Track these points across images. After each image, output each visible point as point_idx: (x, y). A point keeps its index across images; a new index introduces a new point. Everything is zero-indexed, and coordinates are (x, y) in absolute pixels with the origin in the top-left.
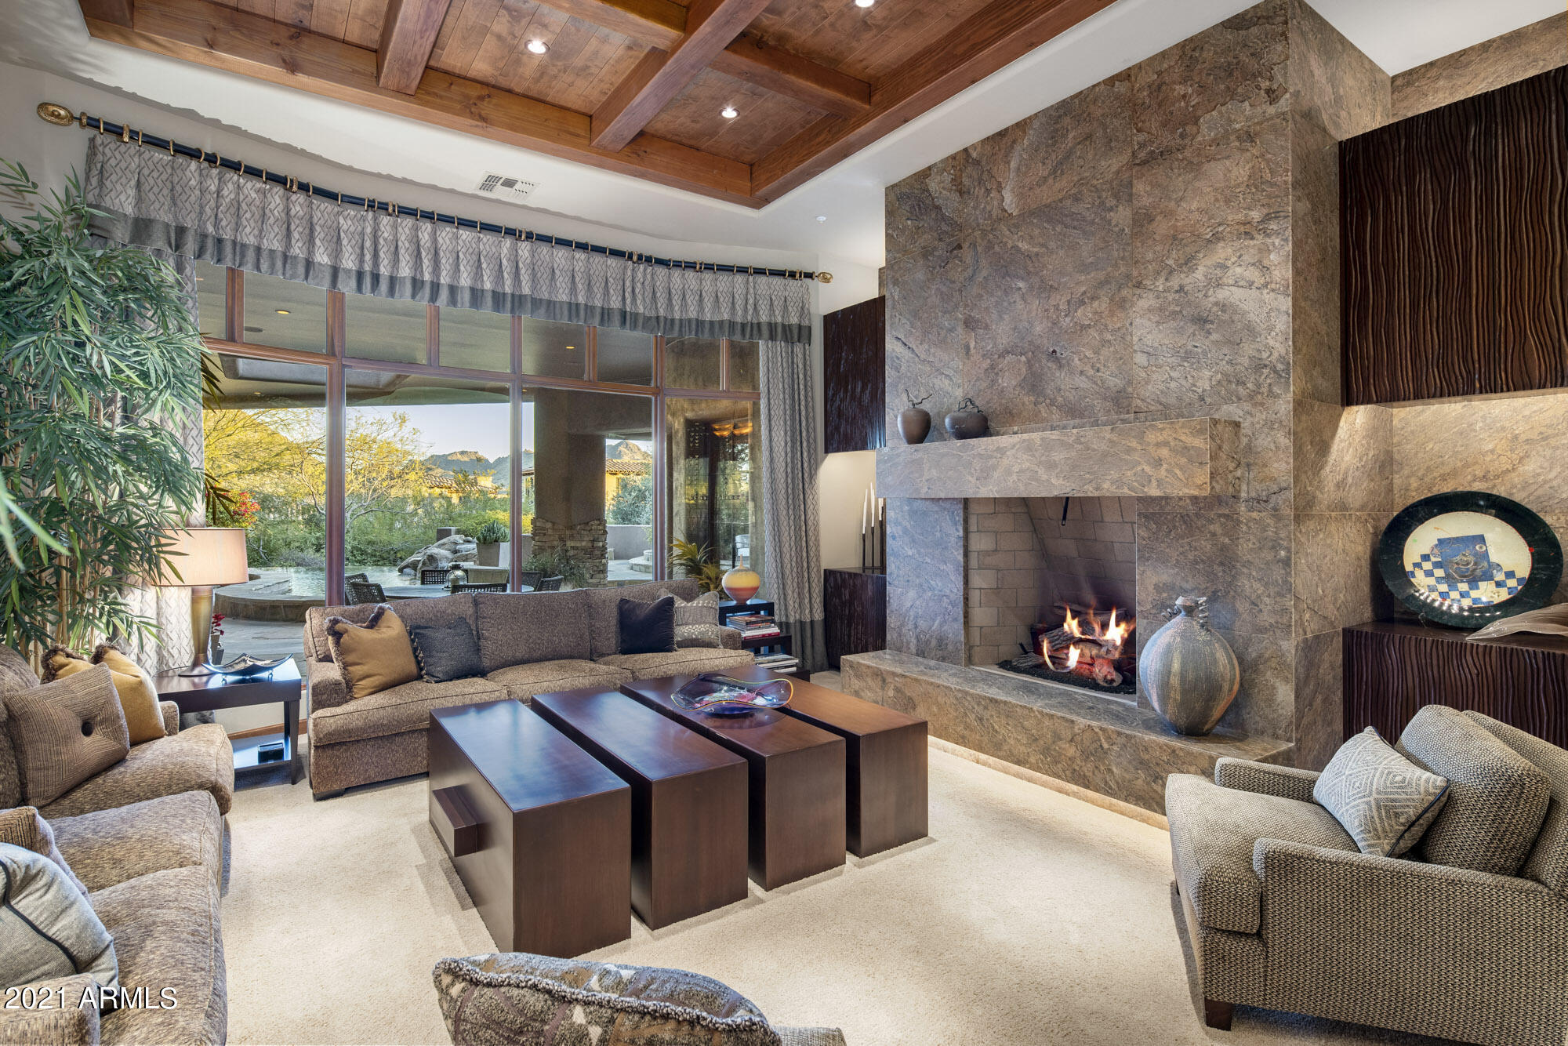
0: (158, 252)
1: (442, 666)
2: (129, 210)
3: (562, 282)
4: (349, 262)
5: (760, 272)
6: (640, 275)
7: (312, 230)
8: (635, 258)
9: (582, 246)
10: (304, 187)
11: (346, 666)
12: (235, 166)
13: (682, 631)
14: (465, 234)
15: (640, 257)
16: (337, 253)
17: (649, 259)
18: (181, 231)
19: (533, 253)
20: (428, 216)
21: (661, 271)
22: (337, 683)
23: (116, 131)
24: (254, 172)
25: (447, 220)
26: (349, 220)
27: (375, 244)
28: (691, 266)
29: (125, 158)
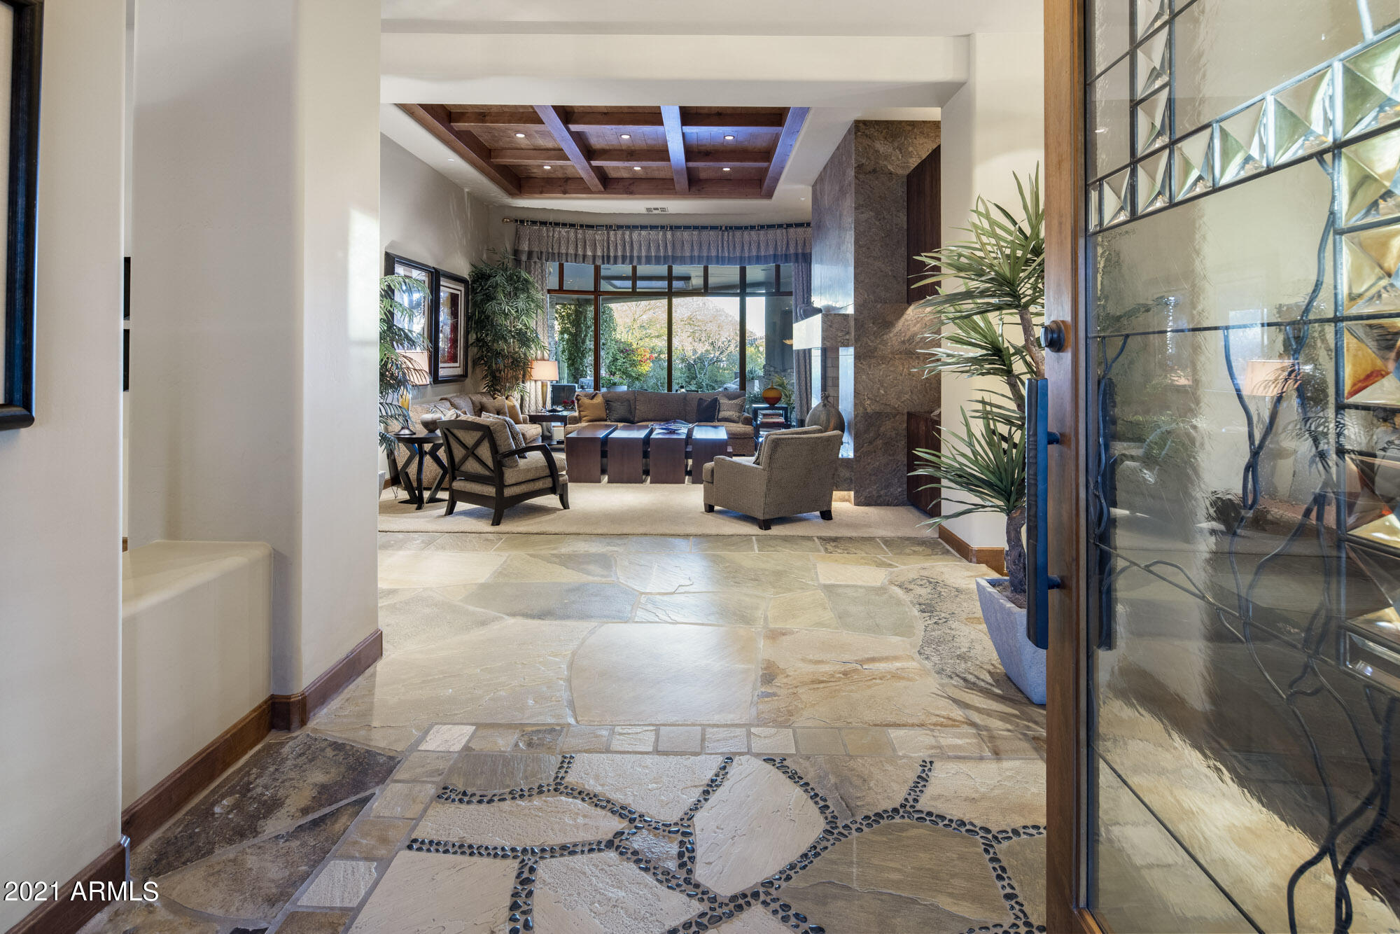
0: (535, 262)
1: (615, 416)
2: (527, 249)
3: (687, 247)
4: (599, 253)
5: (789, 226)
6: (726, 237)
7: (585, 242)
8: (723, 228)
9: (696, 228)
10: (582, 226)
11: (580, 412)
12: (557, 224)
13: (723, 414)
14: (644, 233)
15: (726, 227)
16: (595, 250)
17: (731, 228)
18: (541, 253)
19: (673, 236)
20: (628, 227)
21: (738, 233)
22: (575, 417)
23: (522, 222)
24: (564, 225)
25: (635, 227)
26: (599, 236)
27: (608, 243)
28: (752, 228)
29: (526, 230)
